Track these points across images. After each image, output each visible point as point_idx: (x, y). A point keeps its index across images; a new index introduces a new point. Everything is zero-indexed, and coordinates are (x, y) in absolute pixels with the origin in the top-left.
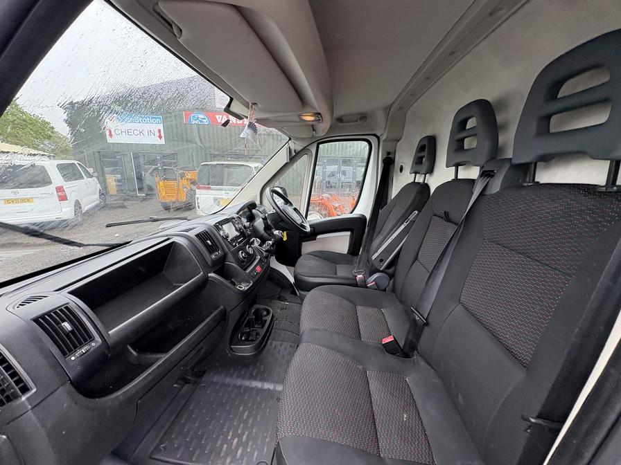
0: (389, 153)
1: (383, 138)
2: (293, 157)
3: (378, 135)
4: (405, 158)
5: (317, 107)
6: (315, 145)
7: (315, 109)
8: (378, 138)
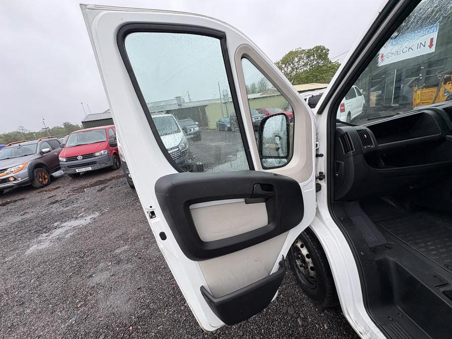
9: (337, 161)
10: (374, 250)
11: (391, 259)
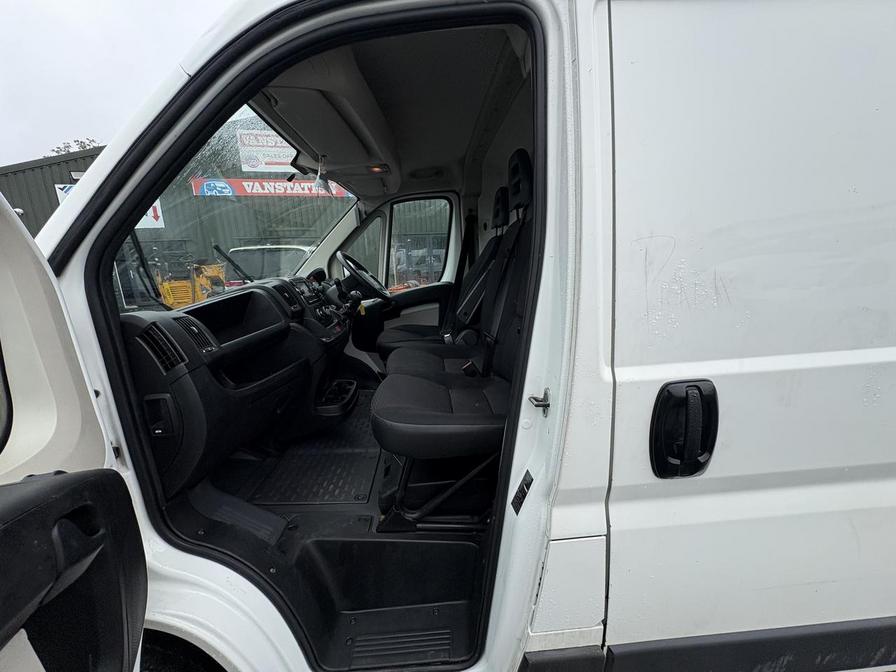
0: (470, 210)
1: (462, 194)
2: (364, 221)
3: (457, 190)
4: (486, 215)
5: (383, 158)
6: (389, 205)
7: (381, 160)
8: (458, 194)
9: (147, 398)
10: (282, 547)
11: (308, 541)
